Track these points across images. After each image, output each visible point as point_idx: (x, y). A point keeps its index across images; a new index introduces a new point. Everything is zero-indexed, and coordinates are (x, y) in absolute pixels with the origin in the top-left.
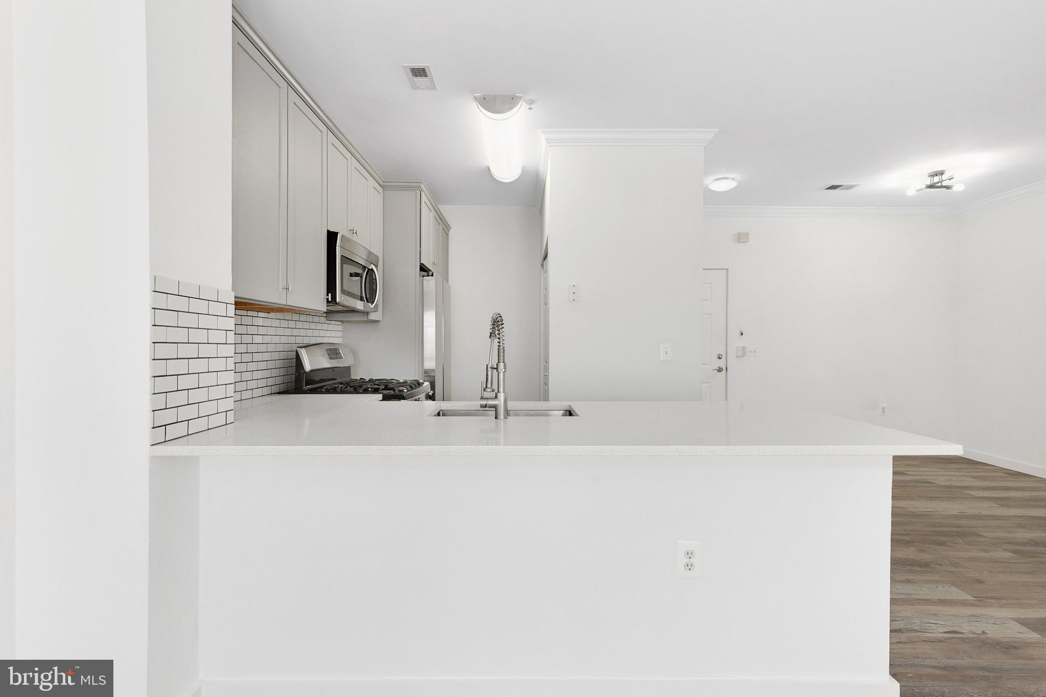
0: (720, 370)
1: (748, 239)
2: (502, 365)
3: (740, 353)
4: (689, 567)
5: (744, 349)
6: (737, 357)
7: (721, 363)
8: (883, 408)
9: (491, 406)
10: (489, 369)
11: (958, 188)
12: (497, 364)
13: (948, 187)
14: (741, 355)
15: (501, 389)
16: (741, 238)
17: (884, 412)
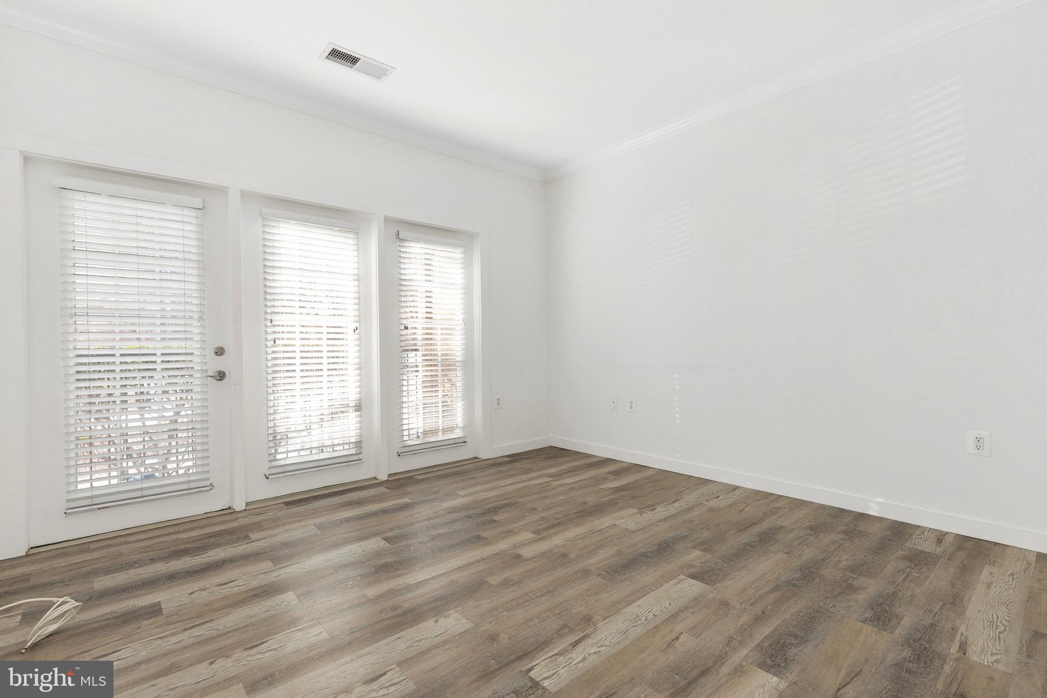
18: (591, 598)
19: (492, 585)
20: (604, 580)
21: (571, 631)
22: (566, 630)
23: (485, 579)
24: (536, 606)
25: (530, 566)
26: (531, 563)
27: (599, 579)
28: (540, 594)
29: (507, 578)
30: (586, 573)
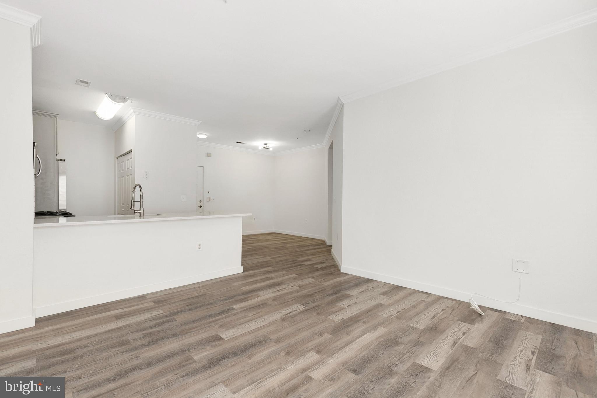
0: (200, 207)
1: (211, 156)
2: (142, 200)
3: (208, 200)
4: (199, 248)
5: (210, 198)
6: (207, 201)
7: (201, 204)
8: (255, 219)
9: (138, 213)
10: (133, 202)
11: (271, 149)
12: (140, 200)
13: (268, 149)
14: (208, 201)
15: (142, 207)
16: (208, 155)
17: (255, 220)
18: (279, 328)
19: (327, 333)
20: (269, 337)
21: (290, 316)
22: (292, 317)
23: (332, 336)
24: (304, 324)
25: (310, 345)
26: (309, 347)
27: (272, 337)
28: (303, 329)
29: (321, 337)
30: (278, 341)
